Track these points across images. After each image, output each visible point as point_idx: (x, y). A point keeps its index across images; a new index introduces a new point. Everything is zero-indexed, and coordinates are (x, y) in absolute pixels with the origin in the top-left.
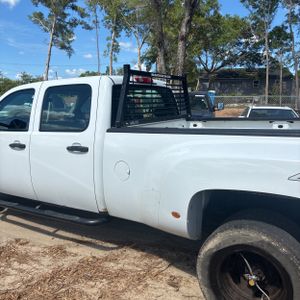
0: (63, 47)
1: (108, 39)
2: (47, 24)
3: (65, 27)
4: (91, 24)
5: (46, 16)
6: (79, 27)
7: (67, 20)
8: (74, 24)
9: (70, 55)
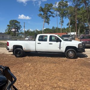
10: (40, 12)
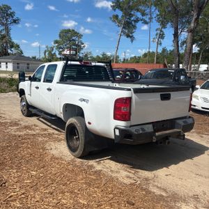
0: (128, 36)
1: (157, 30)
2: (120, 22)
3: (131, 23)
4: (148, 20)
5: (120, 17)
6: (140, 22)
7: (132, 19)
8: (137, 21)
9: (132, 41)
10: (115, 10)
